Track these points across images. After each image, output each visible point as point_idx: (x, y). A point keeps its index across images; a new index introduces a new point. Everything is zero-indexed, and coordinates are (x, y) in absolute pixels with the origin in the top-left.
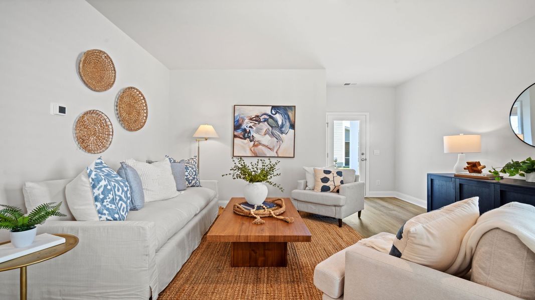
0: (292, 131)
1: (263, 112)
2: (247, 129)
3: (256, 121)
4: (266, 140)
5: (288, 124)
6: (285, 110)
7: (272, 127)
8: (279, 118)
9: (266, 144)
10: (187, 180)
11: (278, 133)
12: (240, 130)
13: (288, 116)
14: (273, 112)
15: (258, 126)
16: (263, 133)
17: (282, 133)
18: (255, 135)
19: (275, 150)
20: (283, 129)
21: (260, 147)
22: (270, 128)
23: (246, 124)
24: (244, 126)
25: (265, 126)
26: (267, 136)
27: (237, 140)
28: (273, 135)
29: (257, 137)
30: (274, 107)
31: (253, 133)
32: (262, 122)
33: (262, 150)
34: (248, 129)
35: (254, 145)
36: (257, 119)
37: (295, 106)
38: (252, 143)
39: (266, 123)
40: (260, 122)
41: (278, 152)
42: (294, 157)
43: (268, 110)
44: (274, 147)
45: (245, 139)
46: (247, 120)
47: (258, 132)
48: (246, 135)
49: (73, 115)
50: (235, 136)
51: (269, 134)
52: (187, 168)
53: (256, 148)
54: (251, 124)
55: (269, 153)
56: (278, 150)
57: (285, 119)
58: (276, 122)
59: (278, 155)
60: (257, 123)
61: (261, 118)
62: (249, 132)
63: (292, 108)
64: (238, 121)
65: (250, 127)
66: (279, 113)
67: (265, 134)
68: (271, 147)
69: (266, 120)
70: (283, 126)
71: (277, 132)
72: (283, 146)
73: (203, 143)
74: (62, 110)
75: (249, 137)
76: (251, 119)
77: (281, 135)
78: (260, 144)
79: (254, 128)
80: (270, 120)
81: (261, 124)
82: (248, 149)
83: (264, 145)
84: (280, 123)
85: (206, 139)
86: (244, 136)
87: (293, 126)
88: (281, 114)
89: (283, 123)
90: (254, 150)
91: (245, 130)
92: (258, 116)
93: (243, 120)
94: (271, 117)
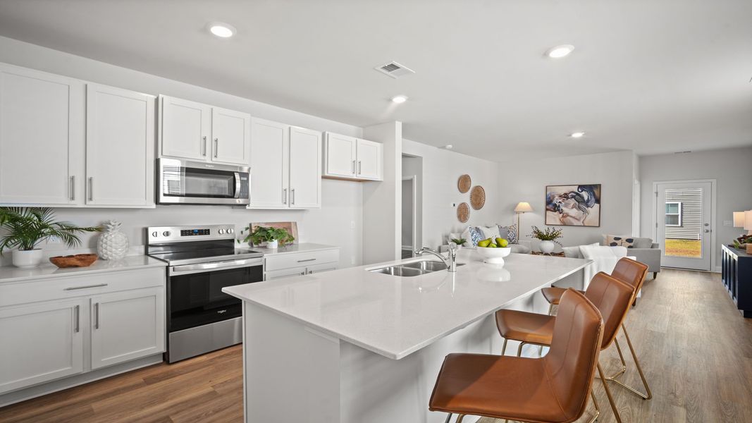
0: (597, 205)
1: (571, 190)
3: (564, 197)
4: (574, 212)
5: (593, 199)
6: (591, 188)
7: (579, 202)
8: (585, 195)
9: (573, 215)
10: (509, 239)
12: (551, 205)
13: (594, 193)
14: (580, 190)
15: (567, 201)
16: (570, 207)
17: (588, 207)
18: (563, 208)
19: (582, 220)
20: (589, 204)
21: (568, 218)
22: (577, 203)
23: (556, 200)
24: (555, 202)
25: (572, 202)
26: (574, 209)
27: (549, 213)
28: (579, 208)
29: (565, 210)
30: (580, 186)
33: (570, 220)
34: (558, 204)
35: (563, 216)
36: (566, 196)
37: (600, 185)
38: (562, 214)
39: (573, 199)
40: (568, 198)
41: (585, 222)
42: (599, 226)
44: (580, 218)
45: (555, 211)
46: (557, 197)
47: (566, 206)
48: (556, 208)
49: (457, 206)
50: (547, 210)
51: (576, 208)
52: (509, 232)
53: (565, 219)
54: (560, 200)
55: (575, 223)
56: (584, 220)
57: (591, 195)
58: (583, 198)
59: (584, 224)
60: (565, 199)
61: (569, 195)
62: (559, 206)
63: (598, 186)
64: (549, 198)
65: (560, 202)
66: (585, 191)
67: (572, 208)
68: (578, 218)
69: (573, 197)
70: (588, 201)
71: (583, 206)
72: (589, 217)
73: (521, 215)
74: (454, 205)
75: (559, 210)
76: (560, 196)
77: (586, 208)
78: (568, 215)
79: (563, 203)
80: (577, 197)
81: (569, 200)
82: (558, 219)
83: (571, 217)
84: (586, 198)
85: (524, 212)
86: (554, 209)
87: (598, 201)
88: (587, 191)
89: (588, 199)
90: (563, 220)
91: (555, 205)
92: (566, 194)
93: (554, 197)
94: (577, 194)
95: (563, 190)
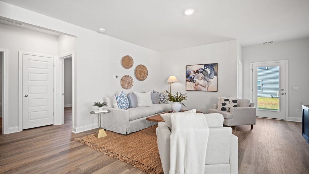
0: (216, 77)
1: (200, 68)
2: (192, 77)
3: (196, 72)
4: (202, 82)
5: (213, 73)
6: (212, 66)
7: (205, 75)
8: (208, 70)
9: (202, 84)
10: (160, 100)
11: (208, 78)
12: (189, 78)
13: (214, 69)
14: (205, 68)
15: (197, 75)
16: (200, 79)
17: (210, 78)
18: (196, 80)
19: (207, 87)
20: (211, 76)
21: (199, 86)
22: (204, 76)
23: (192, 74)
24: (191, 76)
25: (201, 75)
26: (202, 80)
27: (188, 83)
28: (205, 79)
29: (197, 81)
30: (206, 65)
31: (195, 79)
32: (199, 73)
33: (200, 88)
34: (193, 77)
35: (196, 85)
36: (197, 72)
37: (217, 64)
38: (195, 84)
39: (201, 73)
40: (198, 73)
41: (208, 89)
42: (217, 91)
43: (202, 67)
44: (206, 86)
45: (191, 82)
46: (192, 73)
47: (198, 78)
48: (192, 80)
50: (187, 81)
51: (203, 79)
52: (160, 95)
53: (196, 86)
54: (194, 75)
55: (203, 89)
56: (208, 87)
57: (212, 71)
58: (207, 72)
59: (208, 90)
60: (197, 73)
61: (199, 71)
62: (193, 78)
63: (216, 65)
64: (188, 73)
65: (194, 76)
66: (208, 68)
67: (201, 79)
68: (204, 86)
69: (201, 72)
70: (210, 74)
71: (207, 78)
72: (211, 85)
73: (172, 85)
75: (193, 81)
76: (194, 72)
77: (209, 79)
78: (199, 84)
79: (196, 76)
80: (204, 72)
81: (199, 74)
82: (193, 87)
83: (200, 85)
84: (209, 73)
85: (173, 83)
86: (191, 80)
87: (216, 74)
88: (209, 68)
89: (210, 73)
90: (196, 87)
91: (191, 78)
92: (197, 70)
93: (190, 73)
94: (204, 70)
95: (195, 68)
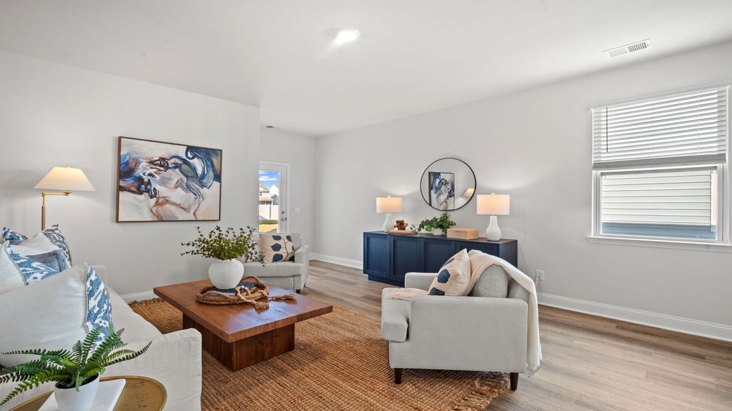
0: (216, 184)
1: (173, 154)
2: (144, 177)
3: (161, 165)
4: (178, 195)
5: (211, 174)
6: (208, 154)
7: (187, 177)
8: (198, 164)
9: (178, 202)
11: (197, 186)
12: (130, 179)
13: (212, 163)
14: (190, 155)
15: (164, 174)
16: (172, 186)
17: (203, 186)
18: (158, 188)
19: (192, 211)
20: (205, 181)
21: (168, 206)
22: (185, 179)
23: (143, 170)
24: (138, 173)
25: (176, 175)
26: (179, 189)
28: (188, 188)
29: (162, 191)
30: (190, 148)
31: (154, 185)
32: (170, 168)
33: (171, 211)
34: (146, 179)
35: (157, 204)
36: (162, 163)
37: (221, 150)
38: (154, 200)
39: (177, 170)
40: (167, 168)
41: (197, 213)
42: (220, 220)
43: (181, 152)
44: (190, 206)
45: (141, 193)
46: (144, 164)
47: (164, 182)
48: (141, 186)
50: (120, 189)
51: (182, 187)
53: (160, 209)
54: (152, 171)
55: (182, 215)
56: (196, 210)
57: (208, 166)
58: (194, 169)
59: (196, 218)
60: (162, 169)
61: (170, 162)
62: (149, 183)
63: (218, 152)
64: (127, 163)
65: (150, 175)
66: (198, 157)
67: (176, 187)
68: (186, 207)
69: (177, 166)
70: (203, 176)
71: (195, 185)
72: (204, 205)
75: (148, 191)
76: (152, 162)
77: (200, 189)
78: (167, 201)
79: (158, 177)
80: (185, 167)
81: (169, 171)
82: (146, 210)
83: (174, 204)
84: (200, 171)
85: (67, 194)
86: (139, 188)
87: (218, 178)
88: (201, 159)
89: (203, 172)
90: (157, 211)
91: (140, 180)
92: (163, 159)
93: (137, 163)
94: (185, 162)
95: (158, 152)
